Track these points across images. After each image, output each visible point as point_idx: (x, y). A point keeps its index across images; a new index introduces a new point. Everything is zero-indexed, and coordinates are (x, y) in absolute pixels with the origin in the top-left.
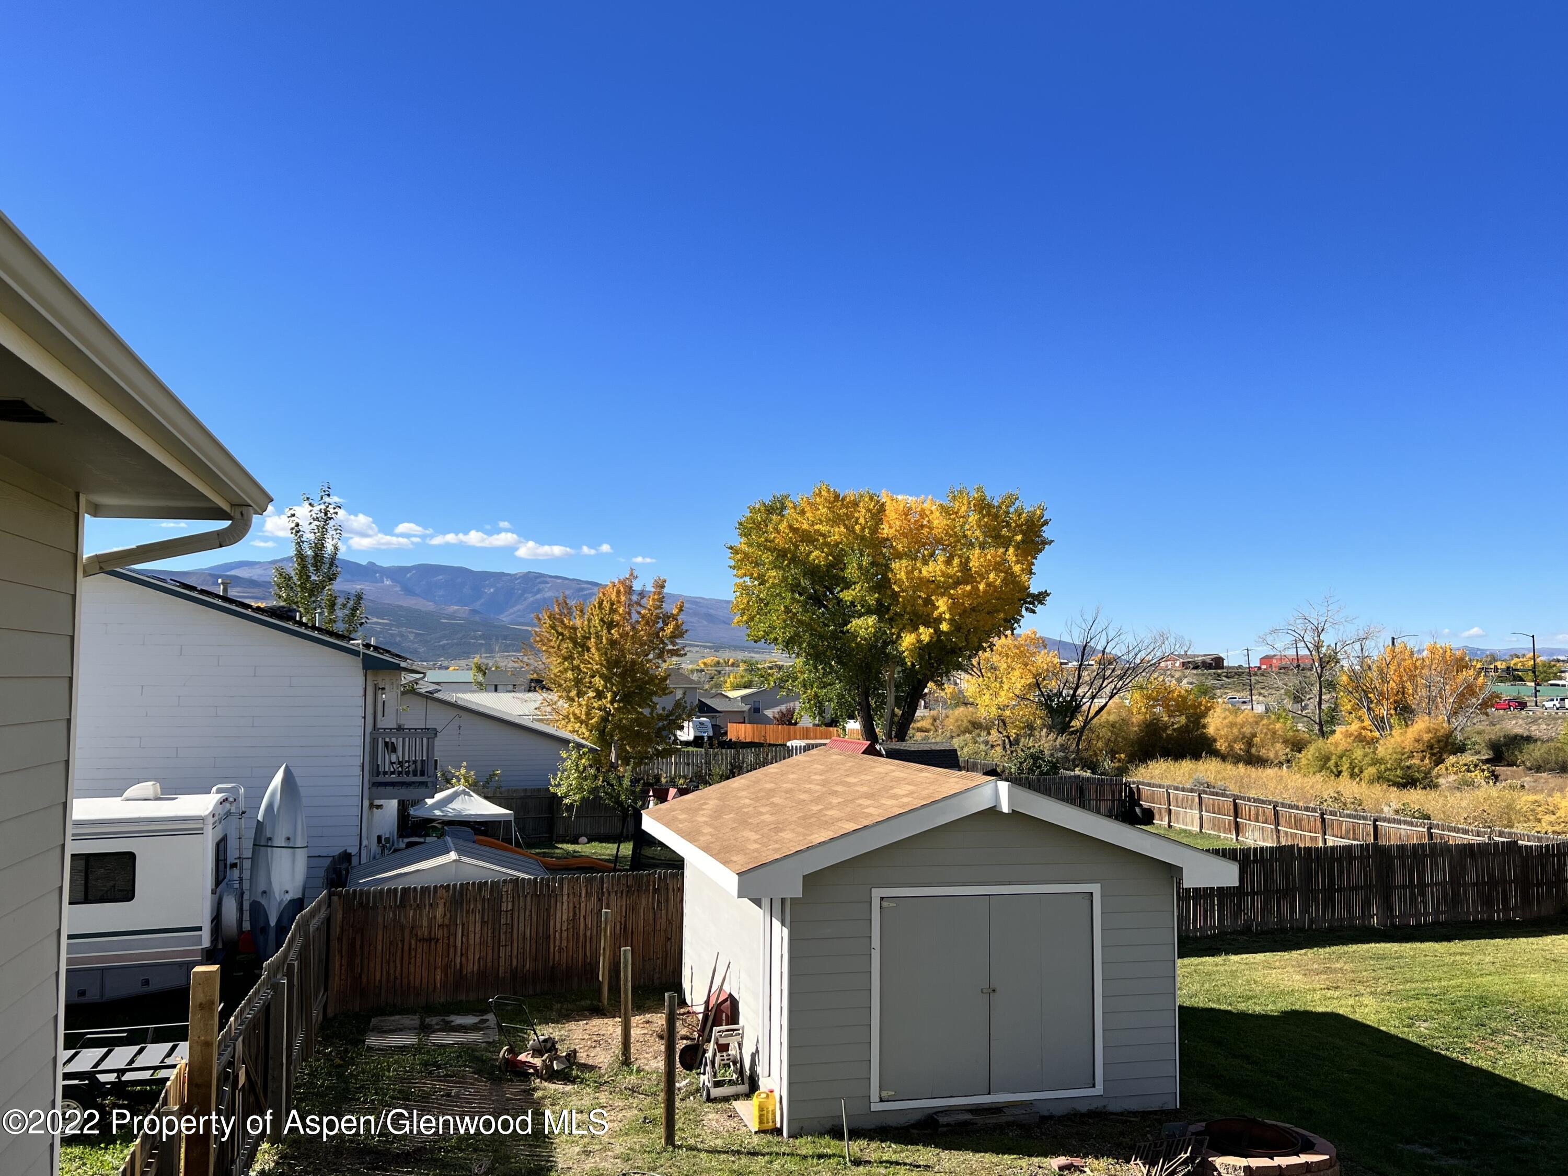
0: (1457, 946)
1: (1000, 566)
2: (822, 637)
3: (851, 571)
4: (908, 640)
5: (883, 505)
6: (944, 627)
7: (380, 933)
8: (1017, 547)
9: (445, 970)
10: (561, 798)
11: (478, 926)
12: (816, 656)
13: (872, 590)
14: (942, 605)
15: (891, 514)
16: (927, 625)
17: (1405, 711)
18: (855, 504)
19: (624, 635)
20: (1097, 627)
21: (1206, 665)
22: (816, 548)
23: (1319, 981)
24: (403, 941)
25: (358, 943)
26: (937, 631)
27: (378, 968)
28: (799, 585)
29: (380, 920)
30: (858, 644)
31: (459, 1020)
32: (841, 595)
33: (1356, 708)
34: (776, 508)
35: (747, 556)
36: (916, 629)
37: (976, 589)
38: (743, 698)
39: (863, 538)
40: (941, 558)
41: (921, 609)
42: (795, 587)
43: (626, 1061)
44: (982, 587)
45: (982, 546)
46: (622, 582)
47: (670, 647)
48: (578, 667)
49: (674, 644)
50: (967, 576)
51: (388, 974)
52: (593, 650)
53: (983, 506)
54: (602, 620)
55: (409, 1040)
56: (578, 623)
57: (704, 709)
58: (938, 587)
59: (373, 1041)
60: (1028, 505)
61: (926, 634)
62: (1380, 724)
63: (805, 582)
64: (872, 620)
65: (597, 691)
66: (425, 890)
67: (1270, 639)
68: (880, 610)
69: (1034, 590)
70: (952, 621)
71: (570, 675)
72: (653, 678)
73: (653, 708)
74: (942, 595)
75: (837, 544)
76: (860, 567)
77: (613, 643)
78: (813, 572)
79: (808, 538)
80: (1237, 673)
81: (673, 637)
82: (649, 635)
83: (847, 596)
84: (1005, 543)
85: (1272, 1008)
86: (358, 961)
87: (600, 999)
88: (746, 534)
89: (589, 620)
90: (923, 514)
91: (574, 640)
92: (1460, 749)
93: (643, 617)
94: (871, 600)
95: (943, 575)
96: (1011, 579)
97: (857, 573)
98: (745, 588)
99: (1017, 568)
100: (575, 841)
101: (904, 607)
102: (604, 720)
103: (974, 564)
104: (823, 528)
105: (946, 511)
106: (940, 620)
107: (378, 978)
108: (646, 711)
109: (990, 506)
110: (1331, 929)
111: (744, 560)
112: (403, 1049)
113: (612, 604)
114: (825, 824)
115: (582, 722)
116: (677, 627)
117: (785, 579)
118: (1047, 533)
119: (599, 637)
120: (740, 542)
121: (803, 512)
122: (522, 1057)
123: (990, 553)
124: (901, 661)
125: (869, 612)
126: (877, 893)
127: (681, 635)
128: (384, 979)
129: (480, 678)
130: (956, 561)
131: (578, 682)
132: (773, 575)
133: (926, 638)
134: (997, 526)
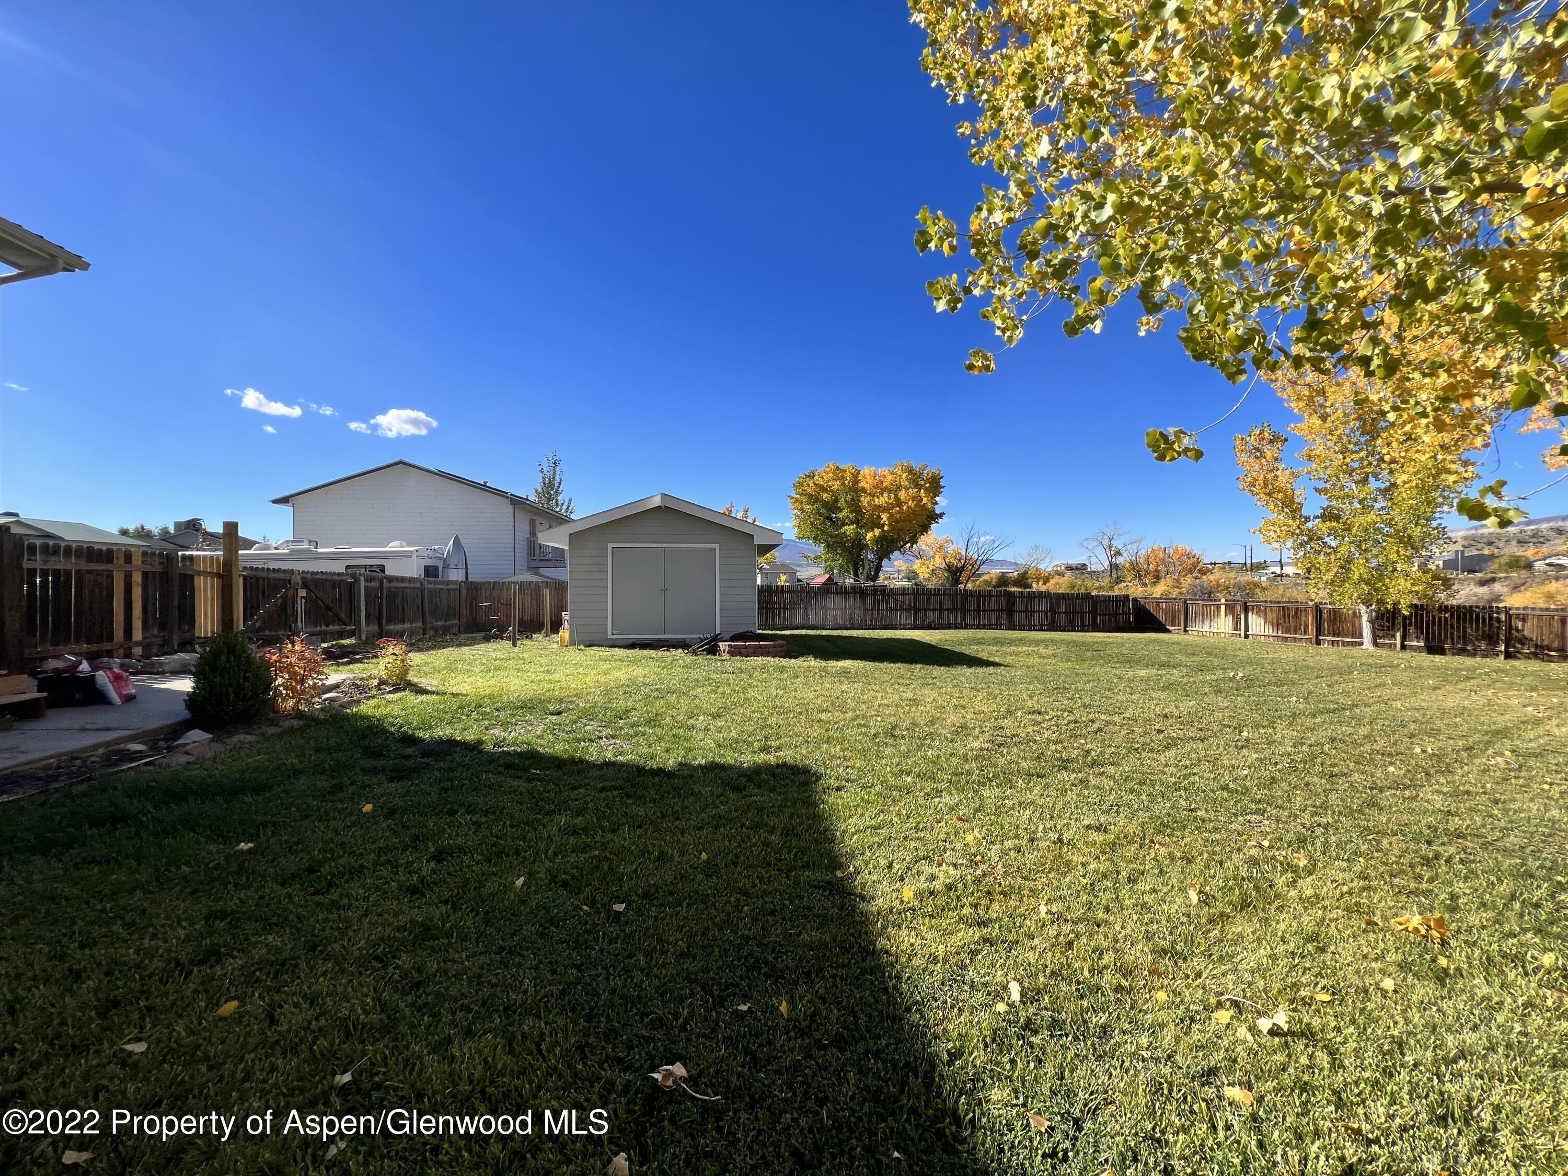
1: (917, 498)
2: (830, 536)
3: (843, 503)
4: (870, 536)
5: (860, 472)
6: (886, 528)
8: (926, 489)
12: (830, 546)
13: (851, 512)
14: (884, 517)
16: (878, 527)
18: (846, 472)
21: (1077, 569)
22: (827, 493)
26: (883, 531)
28: (819, 511)
30: (847, 539)
32: (838, 515)
34: (811, 476)
35: (796, 499)
36: (873, 530)
37: (903, 510)
39: (849, 487)
40: (886, 495)
41: (875, 521)
42: (817, 513)
44: (906, 509)
45: (907, 489)
50: (899, 503)
53: (910, 471)
58: (883, 509)
60: (932, 470)
61: (877, 532)
62: (1144, 585)
63: (821, 510)
64: (853, 526)
67: (1085, 544)
68: (857, 522)
69: (938, 512)
70: (889, 525)
74: (886, 513)
75: (837, 491)
76: (847, 501)
78: (825, 505)
79: (823, 489)
83: (841, 515)
84: (920, 487)
88: (796, 489)
90: (882, 477)
94: (852, 516)
95: (886, 503)
96: (923, 505)
97: (845, 504)
99: (927, 500)
101: (868, 520)
103: (902, 497)
104: (830, 484)
105: (892, 474)
106: (883, 525)
109: (913, 470)
117: (812, 509)
118: (942, 483)
120: (793, 493)
121: (822, 477)
123: (911, 492)
124: (868, 547)
125: (852, 523)
130: (893, 496)
132: (808, 507)
133: (877, 534)
134: (915, 478)
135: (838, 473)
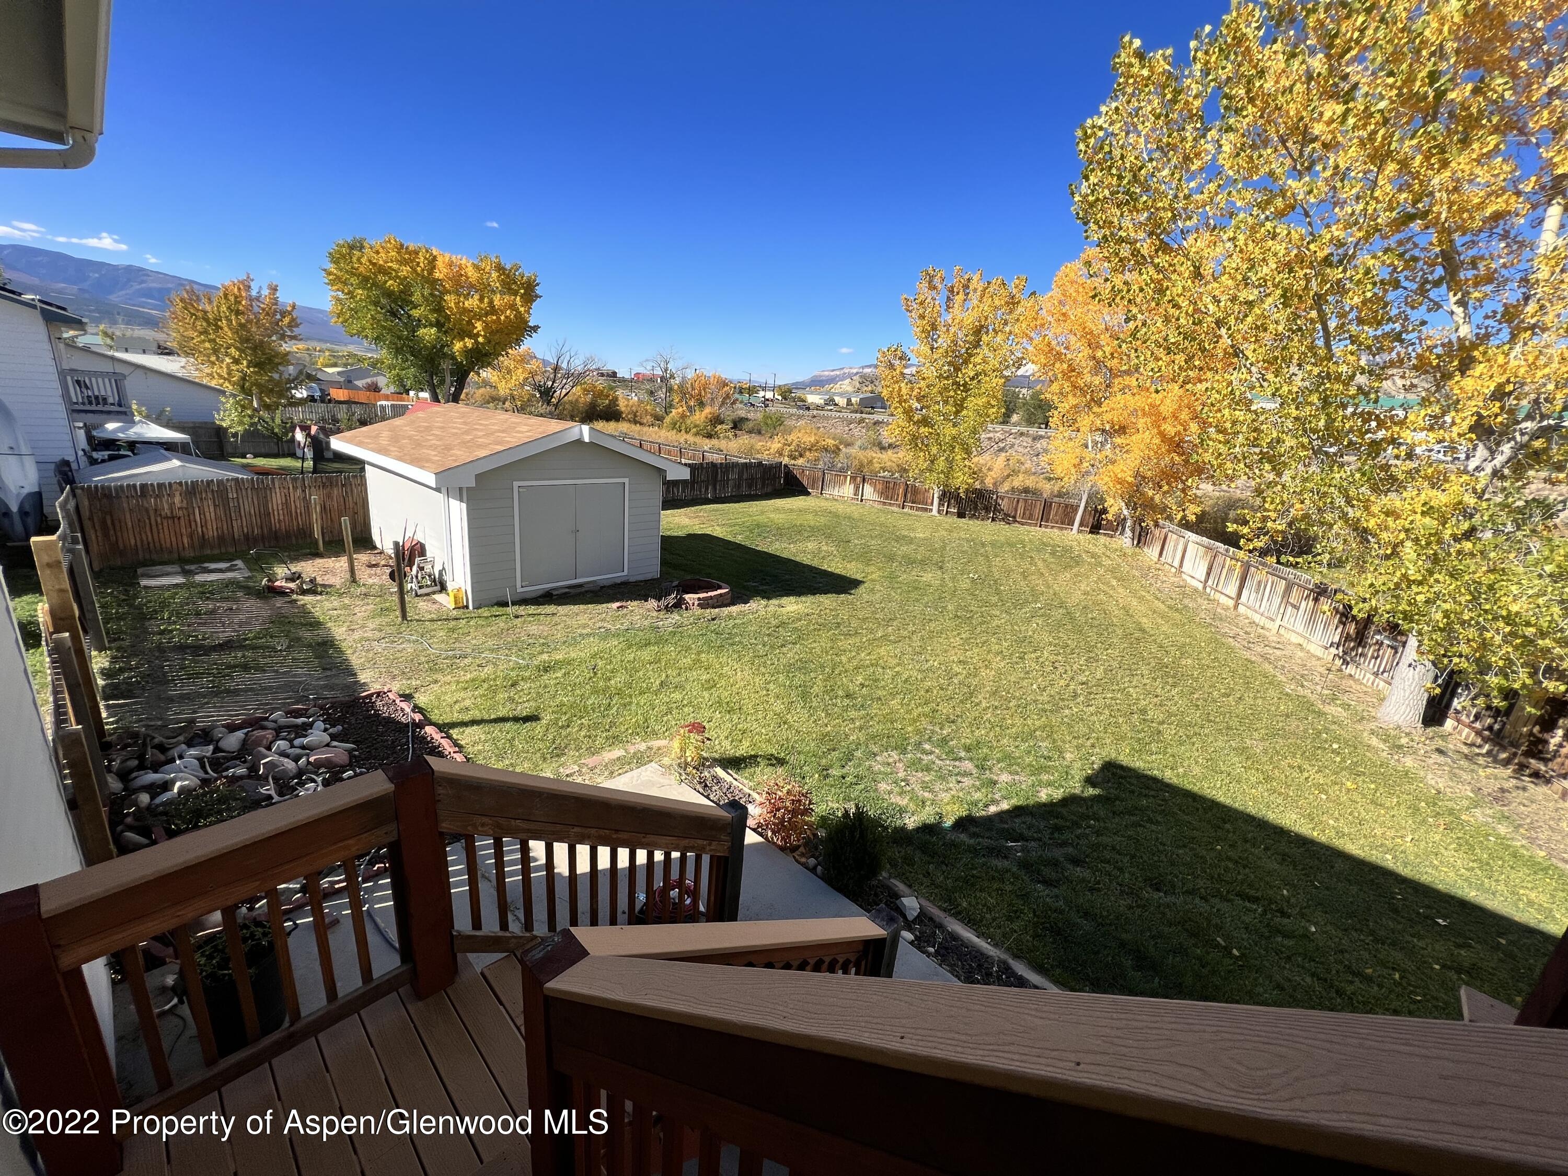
0: (742, 505)
1: (513, 307)
2: (400, 338)
3: (416, 297)
4: (458, 346)
5: (435, 257)
6: (481, 339)
7: (128, 516)
8: (522, 297)
9: (191, 536)
10: (227, 429)
11: (212, 509)
12: (398, 351)
13: (432, 311)
14: (479, 326)
15: (440, 263)
16: (470, 337)
17: (702, 404)
18: (416, 253)
19: (249, 321)
20: (565, 349)
21: (608, 375)
22: (390, 279)
23: (696, 521)
24: (149, 519)
25: (109, 522)
26: (477, 342)
27: (131, 536)
28: (379, 302)
29: (125, 505)
30: (425, 345)
31: (213, 566)
32: (411, 312)
33: (681, 401)
34: (356, 246)
35: (338, 279)
36: (463, 339)
37: (499, 319)
38: (339, 373)
39: (423, 277)
40: (477, 297)
41: (465, 328)
42: (376, 303)
43: (354, 580)
44: (502, 318)
45: (501, 293)
46: (242, 282)
47: (289, 333)
48: (214, 341)
49: (292, 331)
50: (493, 310)
51: (142, 541)
52: (226, 329)
53: (500, 268)
54: (229, 308)
55: (179, 580)
56: (208, 308)
57: (310, 377)
58: (475, 315)
59: (144, 582)
60: (527, 272)
61: (469, 343)
62: (690, 409)
63: (383, 301)
64: (433, 330)
65: (233, 358)
66: (160, 486)
68: (439, 325)
69: (531, 323)
70: (484, 337)
71: (207, 345)
72: (277, 354)
73: (281, 374)
74: (479, 320)
75: (406, 278)
76: (423, 295)
77: (242, 326)
78: (389, 294)
79: (384, 271)
80: (623, 380)
81: (290, 326)
82: (271, 323)
83: (416, 313)
84: (515, 293)
85: (681, 533)
86: (112, 532)
87: (317, 548)
88: (336, 262)
89: (218, 307)
90: (460, 267)
91: (207, 320)
92: (722, 423)
93: (263, 309)
94: (433, 317)
95: (478, 307)
96: (519, 315)
97: (421, 300)
98: (338, 300)
99: (522, 309)
100: (244, 457)
101: (455, 325)
102: (243, 379)
103: (497, 302)
104: (395, 266)
105: (477, 267)
106: (478, 335)
107: (133, 542)
108: (276, 376)
109: (504, 269)
110: (693, 500)
111: (337, 280)
112: (176, 586)
113: (236, 297)
114: (480, 446)
115: (225, 379)
116: (293, 320)
117: (369, 297)
118: (538, 290)
119: (229, 321)
120: (332, 267)
121: (378, 252)
122: (277, 583)
123: (507, 297)
124: (453, 358)
125: (432, 325)
126: (516, 484)
127: (297, 326)
128: (139, 543)
129: (109, 341)
130: (486, 300)
131: (215, 351)
132: (360, 293)
133: (469, 345)
134: (509, 282)
135: (408, 256)
